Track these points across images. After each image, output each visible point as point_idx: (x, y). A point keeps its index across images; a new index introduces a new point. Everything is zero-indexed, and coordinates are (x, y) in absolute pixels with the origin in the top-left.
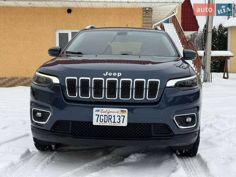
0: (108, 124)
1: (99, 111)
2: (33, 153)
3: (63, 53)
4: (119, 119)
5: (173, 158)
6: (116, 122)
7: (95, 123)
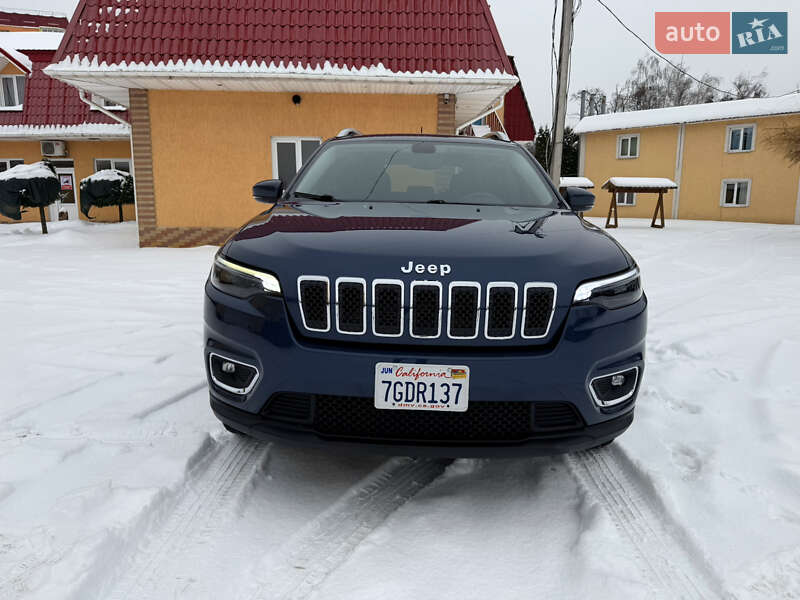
0: (415, 406)
1: (391, 371)
2: (222, 442)
3: (288, 196)
4: (446, 393)
5: (562, 461)
6: (436, 402)
7: (380, 404)
